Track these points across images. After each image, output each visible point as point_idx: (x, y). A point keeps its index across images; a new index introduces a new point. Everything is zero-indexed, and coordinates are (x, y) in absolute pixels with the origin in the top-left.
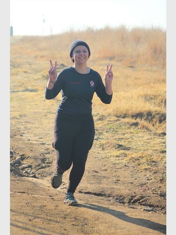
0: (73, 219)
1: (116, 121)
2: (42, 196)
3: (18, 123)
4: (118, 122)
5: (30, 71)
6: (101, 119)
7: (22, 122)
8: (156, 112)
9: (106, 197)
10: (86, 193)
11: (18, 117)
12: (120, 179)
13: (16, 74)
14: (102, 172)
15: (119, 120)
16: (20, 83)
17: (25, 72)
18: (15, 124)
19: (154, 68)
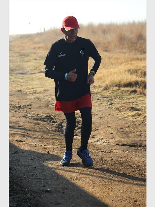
0: (129, 167)
1: (118, 90)
2: (94, 150)
3: (45, 96)
4: (120, 91)
5: (38, 58)
6: (105, 89)
7: (48, 95)
8: (141, 81)
9: (138, 147)
10: (122, 145)
11: (43, 92)
12: (142, 133)
13: (29, 61)
14: (126, 129)
15: (120, 89)
16: (34, 67)
17: (35, 59)
18: (43, 97)
19: (124, 51)
